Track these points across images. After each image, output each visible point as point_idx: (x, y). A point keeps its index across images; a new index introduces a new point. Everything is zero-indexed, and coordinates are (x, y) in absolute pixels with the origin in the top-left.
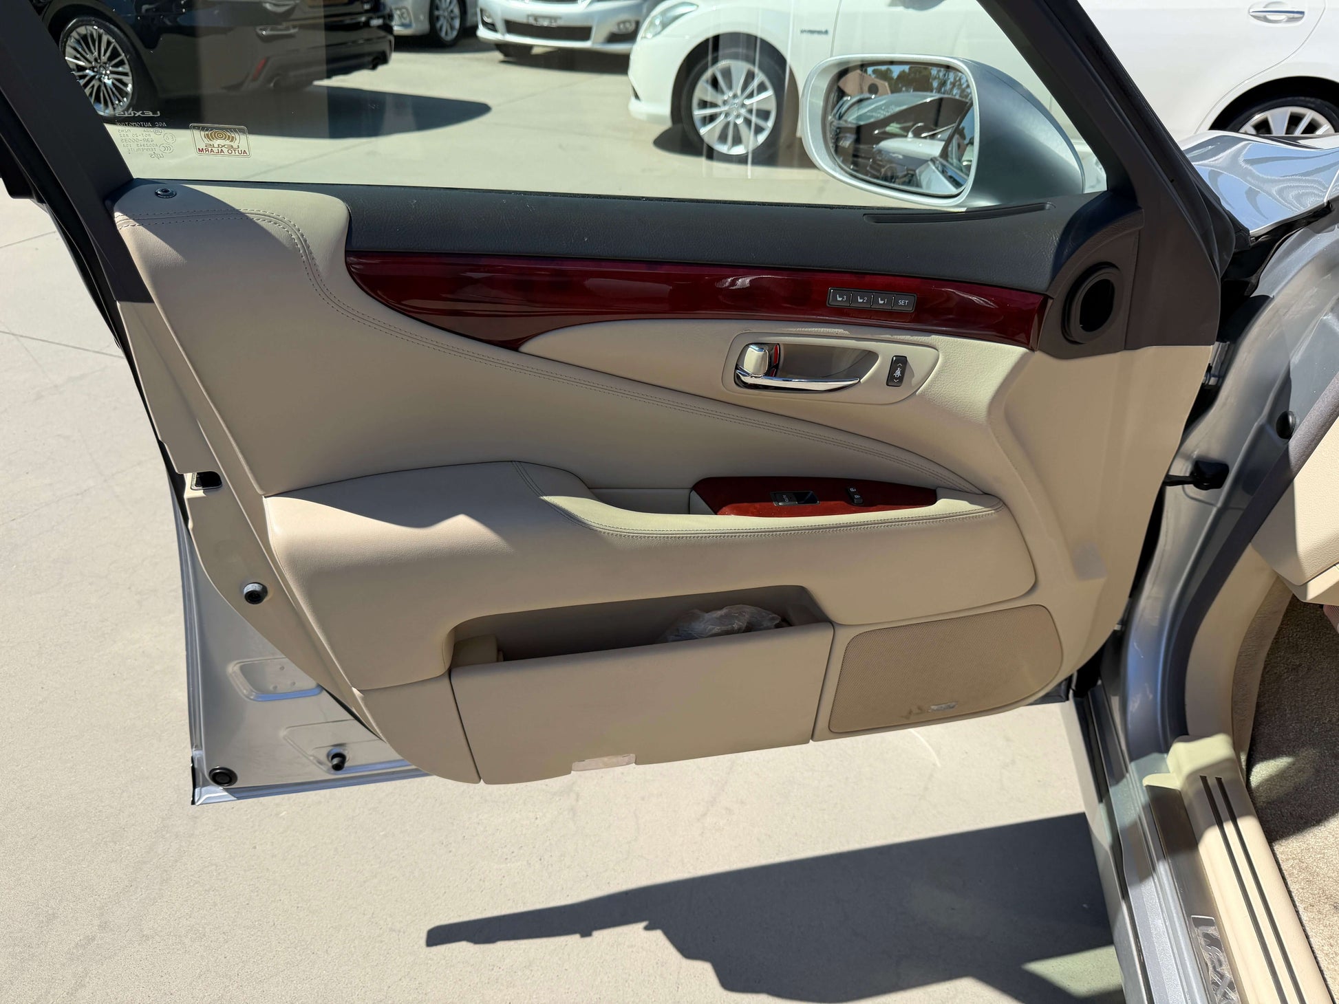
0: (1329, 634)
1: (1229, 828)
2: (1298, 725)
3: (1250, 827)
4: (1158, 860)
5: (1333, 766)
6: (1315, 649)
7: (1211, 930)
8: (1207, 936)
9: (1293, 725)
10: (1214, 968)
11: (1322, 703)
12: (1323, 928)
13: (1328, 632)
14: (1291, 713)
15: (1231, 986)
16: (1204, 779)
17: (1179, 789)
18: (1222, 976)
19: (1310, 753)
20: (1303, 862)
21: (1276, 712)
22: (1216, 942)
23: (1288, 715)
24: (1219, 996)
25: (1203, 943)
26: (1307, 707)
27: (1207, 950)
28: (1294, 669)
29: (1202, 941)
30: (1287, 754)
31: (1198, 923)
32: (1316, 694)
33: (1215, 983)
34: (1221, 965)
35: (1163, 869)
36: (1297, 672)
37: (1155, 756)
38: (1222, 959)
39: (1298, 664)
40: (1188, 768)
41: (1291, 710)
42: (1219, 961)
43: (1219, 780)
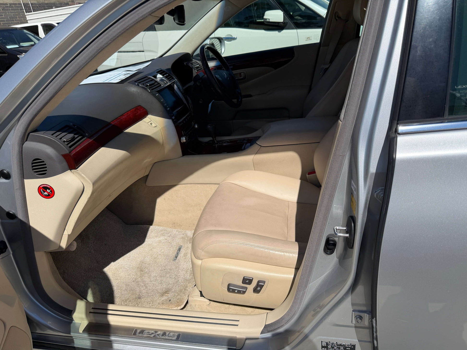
0: (60, 258)
1: (110, 312)
2: (81, 282)
3: (111, 307)
4: (109, 338)
5: (97, 280)
6: (62, 264)
7: (138, 331)
8: (140, 333)
9: (80, 283)
10: (150, 335)
11: (78, 272)
12: (144, 304)
13: (59, 257)
14: (76, 281)
15: (156, 332)
16: (90, 312)
17: (89, 322)
18: (153, 333)
19: (90, 283)
20: (124, 300)
21: (74, 285)
22: (142, 331)
23: (77, 282)
24: (158, 336)
25: (141, 335)
26: (77, 276)
27: (144, 334)
28: (64, 273)
29: (140, 335)
30: (88, 289)
31: (135, 334)
32: (74, 272)
33: (154, 336)
34: (149, 332)
35: (113, 338)
36: (65, 272)
37: (72, 325)
38: (148, 331)
39: (63, 271)
40: (83, 316)
41: (75, 281)
42: (148, 332)
43: (93, 308)
